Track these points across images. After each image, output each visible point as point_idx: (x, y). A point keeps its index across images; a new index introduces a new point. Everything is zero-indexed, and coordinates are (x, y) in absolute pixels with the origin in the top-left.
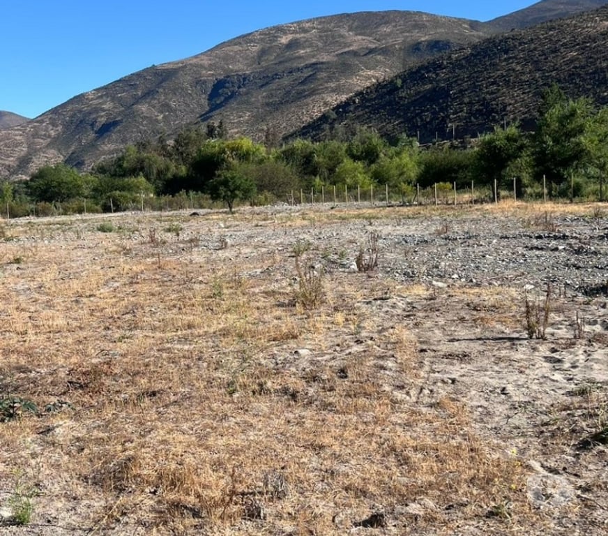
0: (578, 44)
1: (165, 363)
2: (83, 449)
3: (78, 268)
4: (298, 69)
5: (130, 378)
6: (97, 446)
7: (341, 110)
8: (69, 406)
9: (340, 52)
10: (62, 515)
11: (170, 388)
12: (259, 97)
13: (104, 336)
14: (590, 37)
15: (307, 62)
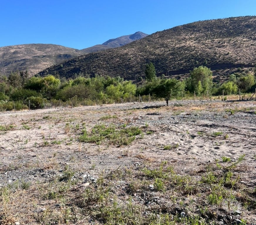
0: (119, 57)
4: (18, 61)
7: (41, 74)
9: (33, 56)
12: (4, 69)
14: (122, 55)
15: (22, 59)
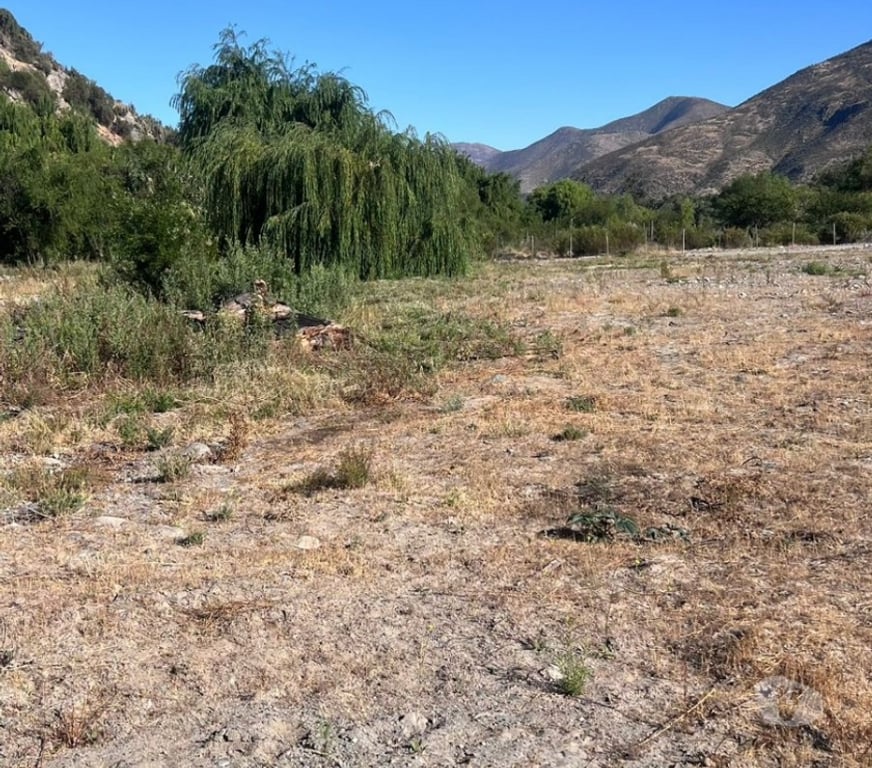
1: (841, 490)
2: (683, 603)
3: (755, 329)
5: (784, 505)
6: (704, 602)
8: (681, 534)
10: (628, 695)
11: (840, 532)
13: (762, 436)
